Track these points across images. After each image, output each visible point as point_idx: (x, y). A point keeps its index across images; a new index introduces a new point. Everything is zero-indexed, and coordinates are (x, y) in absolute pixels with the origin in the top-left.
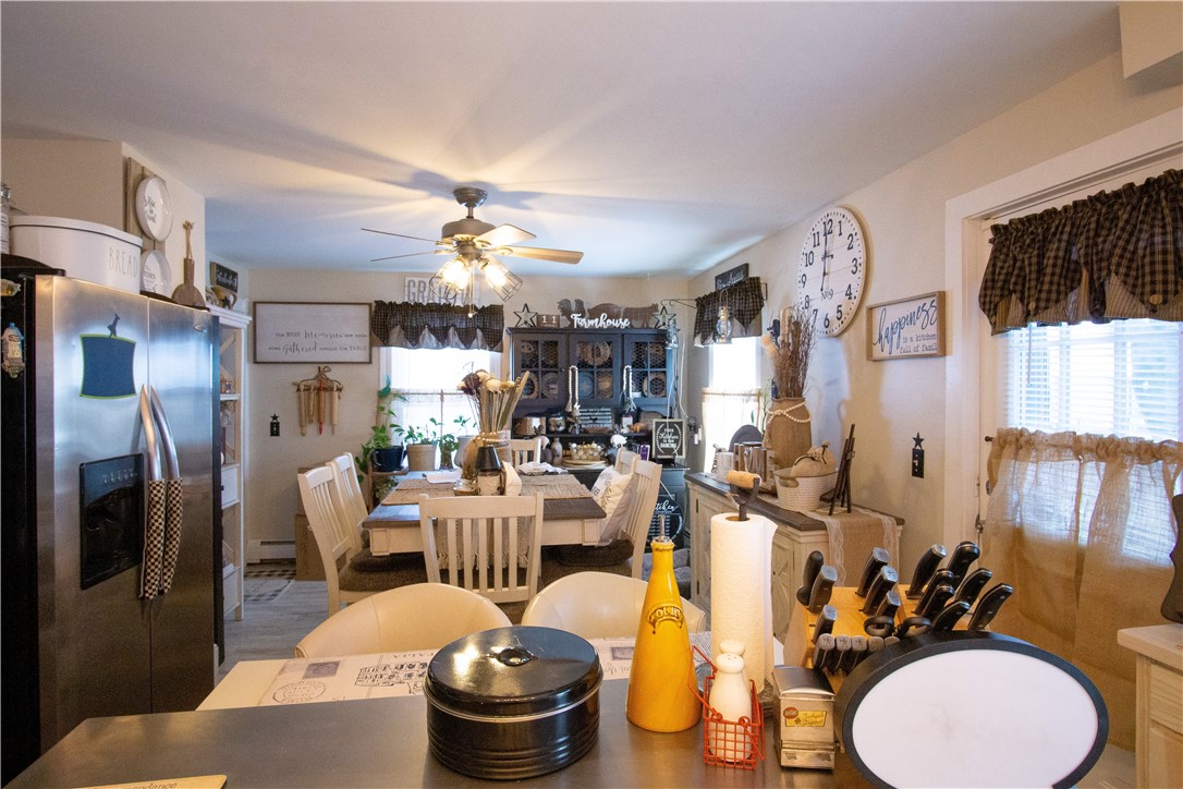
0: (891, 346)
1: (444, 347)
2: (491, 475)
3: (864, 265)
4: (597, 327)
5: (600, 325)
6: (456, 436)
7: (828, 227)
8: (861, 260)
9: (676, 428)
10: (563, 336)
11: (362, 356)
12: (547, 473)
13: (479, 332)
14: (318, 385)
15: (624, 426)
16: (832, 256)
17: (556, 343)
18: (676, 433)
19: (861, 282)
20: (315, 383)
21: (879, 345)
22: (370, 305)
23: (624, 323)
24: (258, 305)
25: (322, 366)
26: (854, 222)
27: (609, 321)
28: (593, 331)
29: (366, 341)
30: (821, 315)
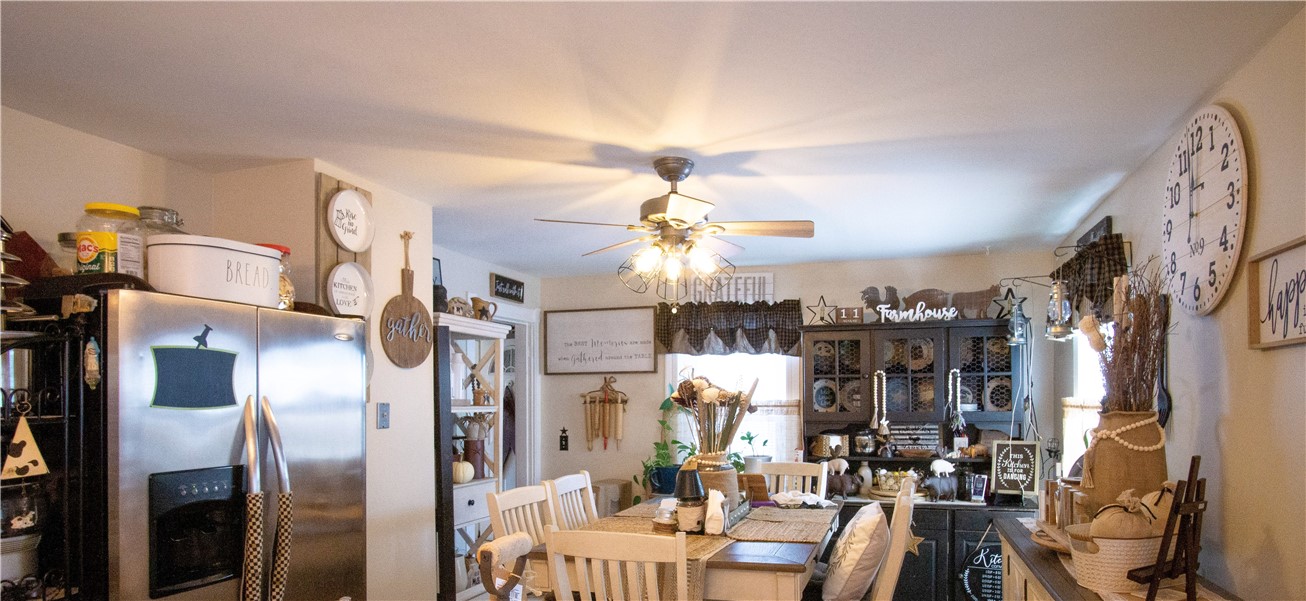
0: (1286, 322)
1: (732, 351)
2: (693, 505)
3: (1244, 192)
4: (912, 320)
5: (917, 317)
6: (742, 456)
7: (1196, 139)
8: (1241, 184)
9: (1026, 453)
10: (867, 333)
11: (646, 364)
12: (804, 505)
13: (772, 334)
14: (603, 396)
15: (956, 448)
16: (1202, 185)
17: (857, 343)
18: (1026, 460)
19: (1241, 220)
20: (600, 395)
21: (1269, 323)
22: (655, 308)
23: (950, 314)
24: (549, 315)
25: (608, 376)
26: (1230, 123)
27: (928, 311)
28: (906, 325)
29: (651, 348)
30: (1190, 281)
